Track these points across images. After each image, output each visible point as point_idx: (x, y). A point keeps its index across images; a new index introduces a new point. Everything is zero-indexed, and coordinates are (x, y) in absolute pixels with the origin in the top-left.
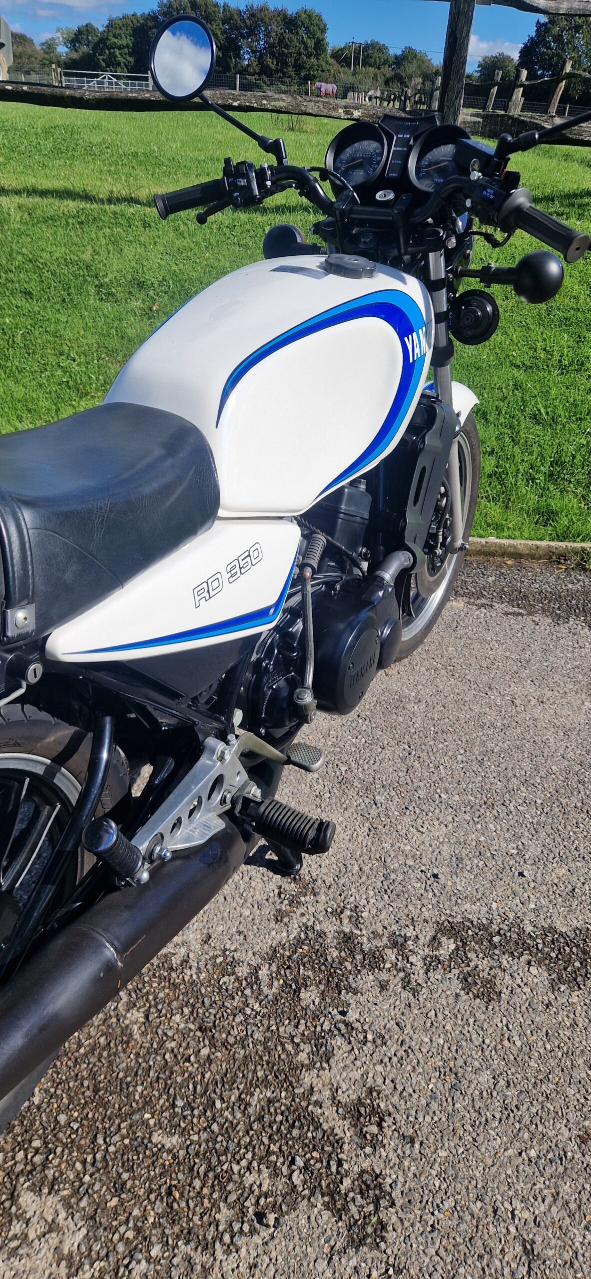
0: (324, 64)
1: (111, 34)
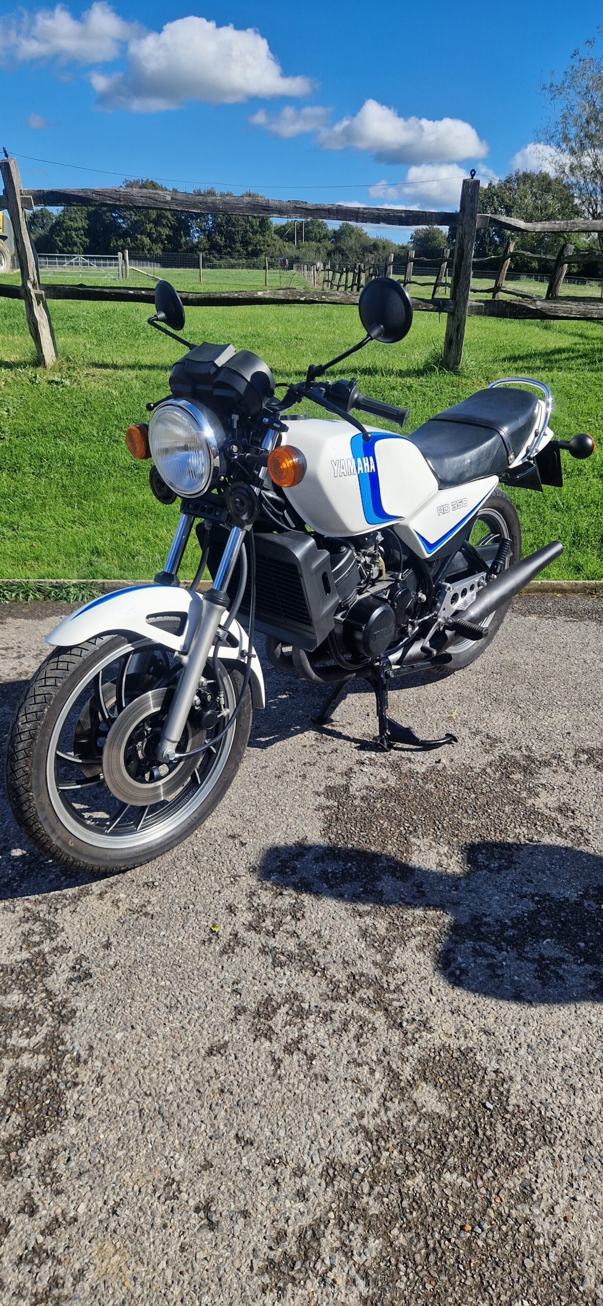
0: (269, 240)
1: (67, 217)
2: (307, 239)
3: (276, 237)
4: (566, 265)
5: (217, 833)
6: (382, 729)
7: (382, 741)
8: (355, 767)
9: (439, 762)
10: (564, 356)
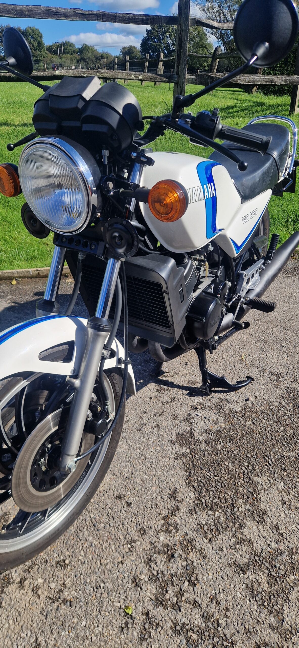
0: (44, 54)
2: (65, 53)
3: (47, 52)
4: (218, 60)
5: (106, 496)
6: (205, 381)
7: (205, 389)
8: (191, 413)
9: (247, 400)
10: (235, 110)
